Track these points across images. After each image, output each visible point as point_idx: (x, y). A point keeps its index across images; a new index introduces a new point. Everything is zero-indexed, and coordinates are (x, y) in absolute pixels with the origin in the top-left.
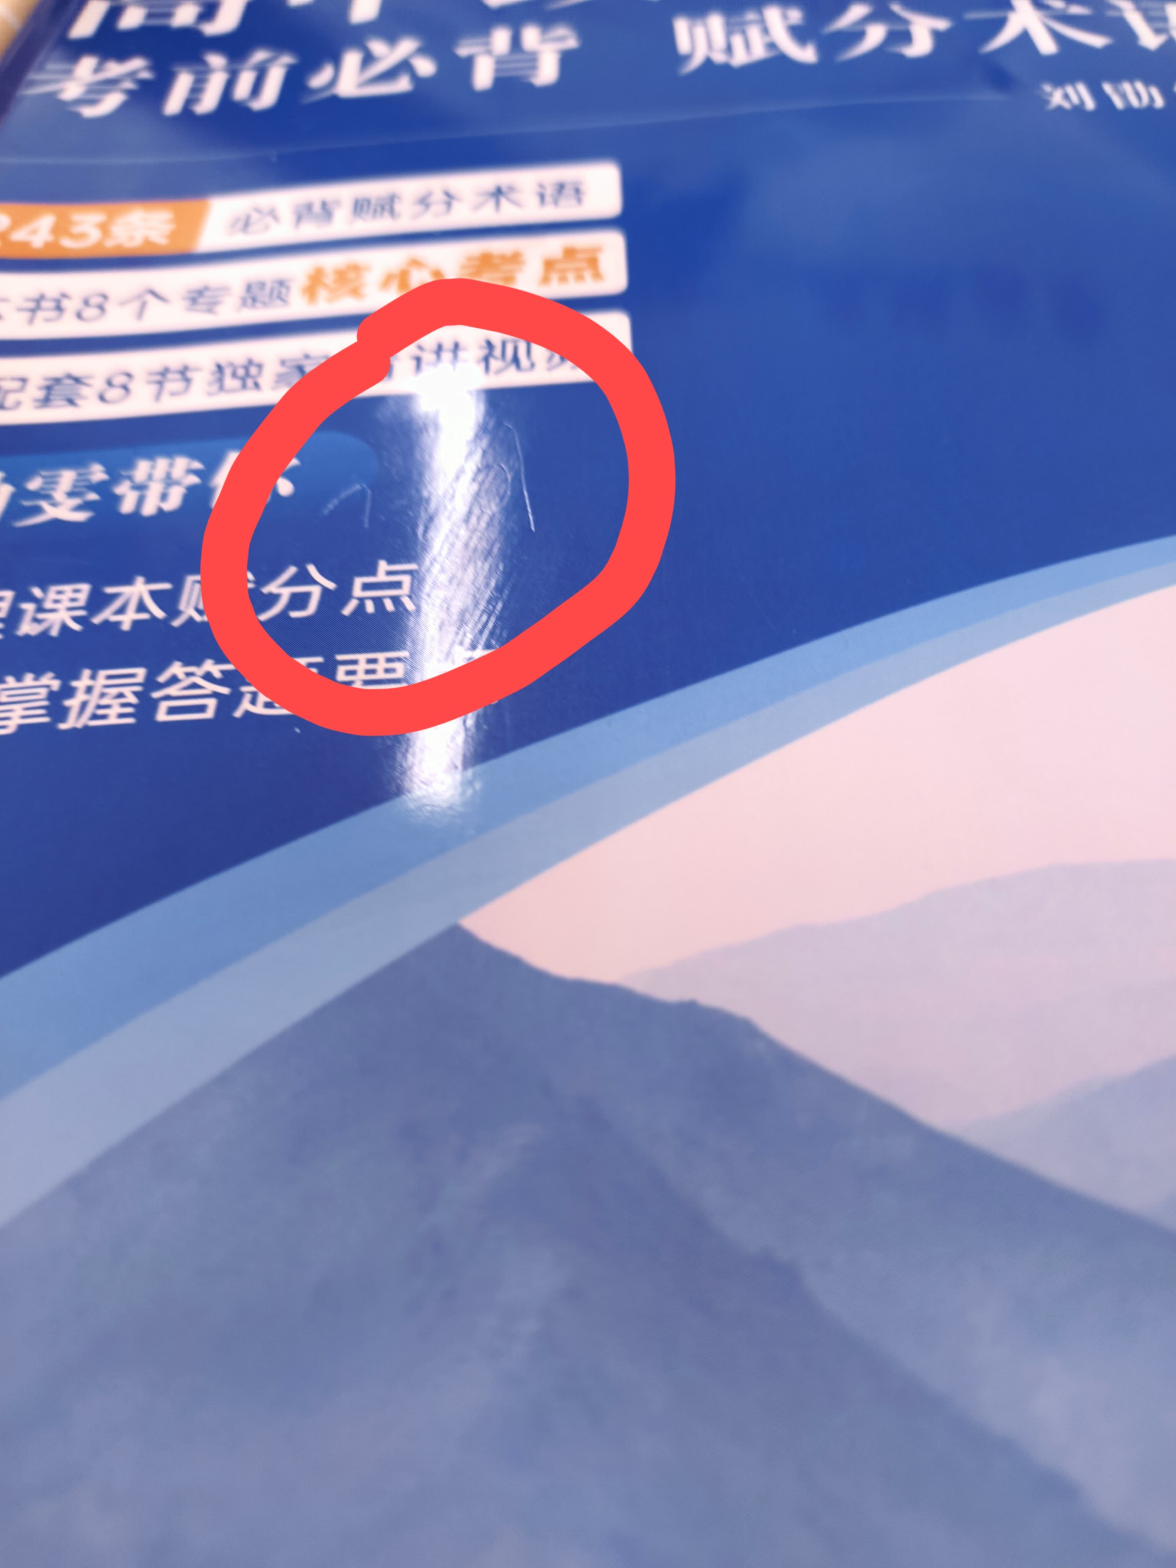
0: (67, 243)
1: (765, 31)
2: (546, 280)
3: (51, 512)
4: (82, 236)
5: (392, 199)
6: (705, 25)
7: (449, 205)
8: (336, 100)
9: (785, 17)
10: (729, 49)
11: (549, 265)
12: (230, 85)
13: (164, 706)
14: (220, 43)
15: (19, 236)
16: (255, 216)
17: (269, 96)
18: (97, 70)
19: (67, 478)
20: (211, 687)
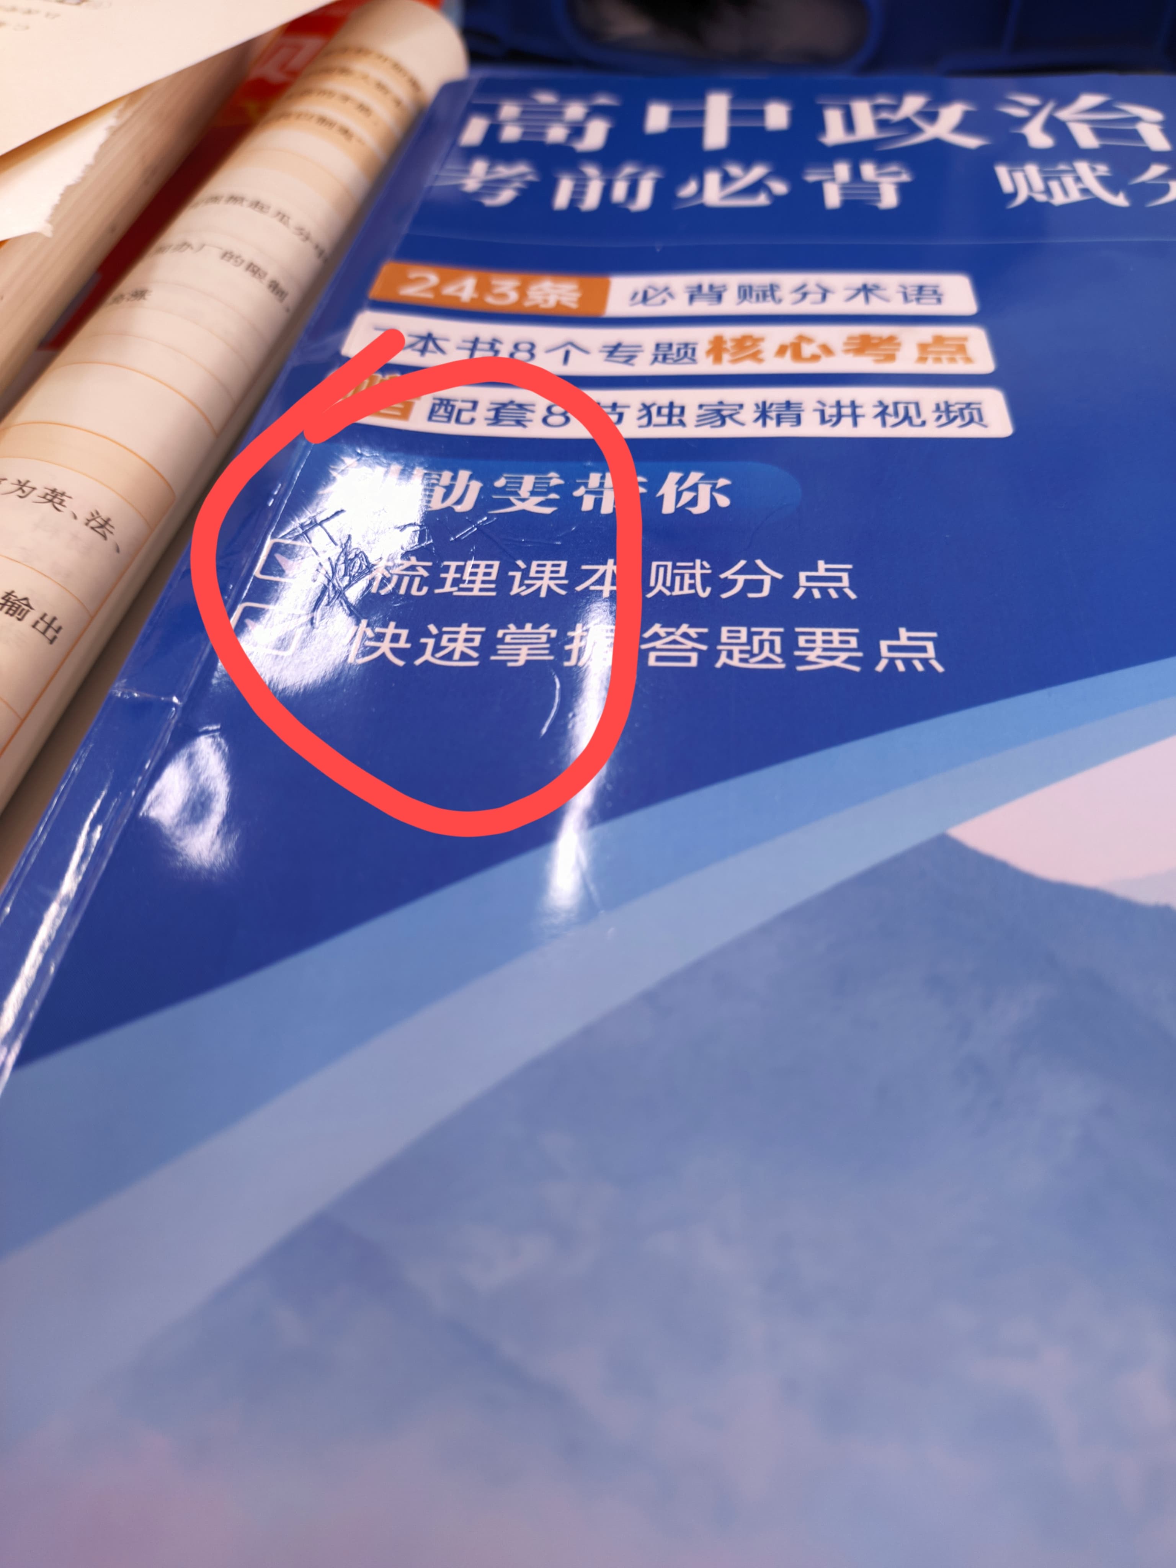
0: (490, 300)
1: (1078, 179)
2: (922, 359)
3: (519, 506)
4: (503, 296)
5: (773, 288)
6: (1023, 171)
7: (824, 297)
8: (702, 207)
9: (1094, 170)
10: (1048, 191)
11: (923, 347)
12: (607, 190)
13: (652, 656)
14: (592, 156)
15: (449, 290)
16: (651, 293)
17: (644, 198)
18: (489, 171)
19: (529, 481)
20: (690, 644)
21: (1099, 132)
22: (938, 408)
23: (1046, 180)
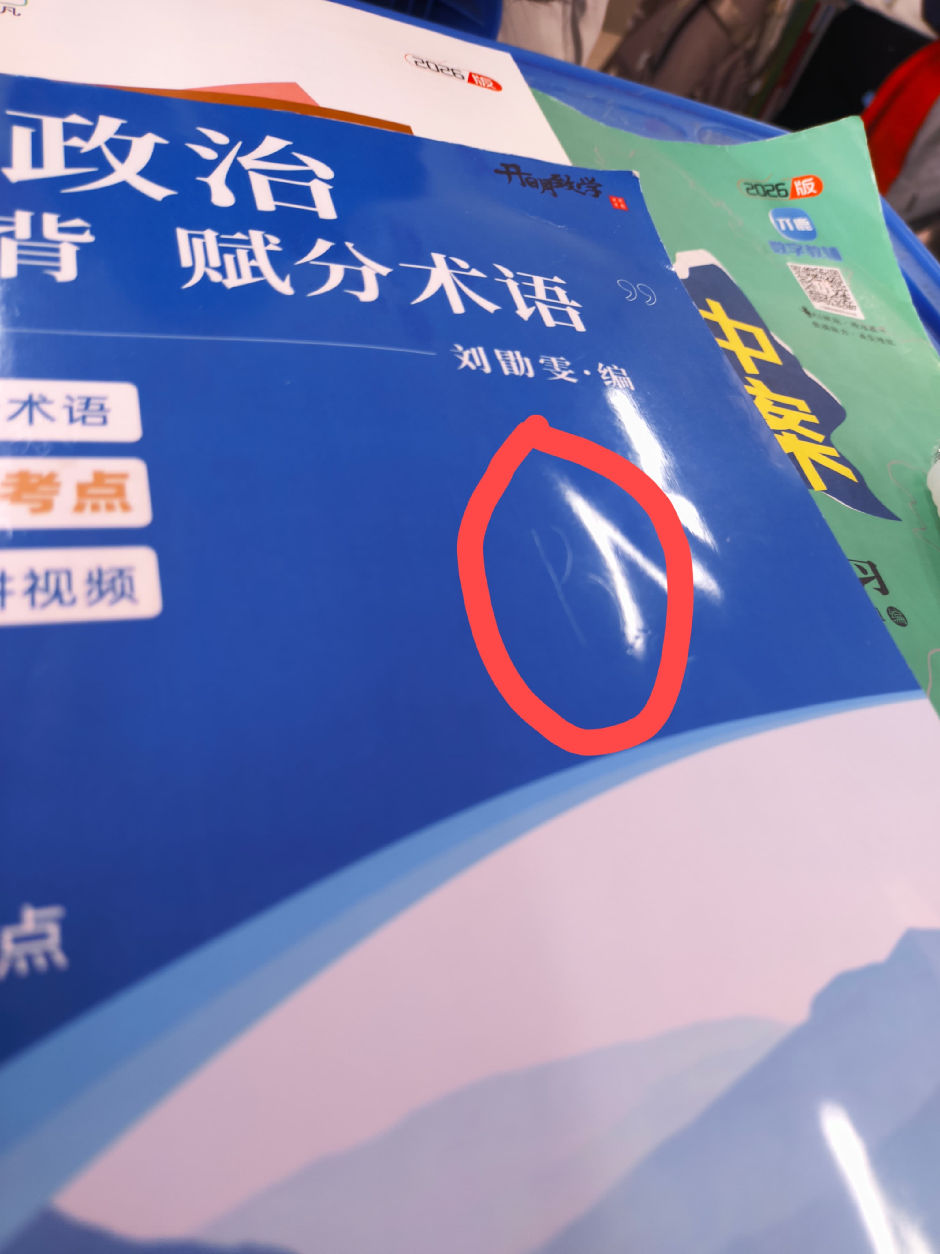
1: (251, 254)
2: (79, 508)
6: (203, 238)
9: (266, 242)
10: (222, 270)
11: (82, 489)
21: (278, 191)
22: (90, 579)
23: (222, 251)
